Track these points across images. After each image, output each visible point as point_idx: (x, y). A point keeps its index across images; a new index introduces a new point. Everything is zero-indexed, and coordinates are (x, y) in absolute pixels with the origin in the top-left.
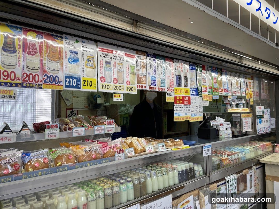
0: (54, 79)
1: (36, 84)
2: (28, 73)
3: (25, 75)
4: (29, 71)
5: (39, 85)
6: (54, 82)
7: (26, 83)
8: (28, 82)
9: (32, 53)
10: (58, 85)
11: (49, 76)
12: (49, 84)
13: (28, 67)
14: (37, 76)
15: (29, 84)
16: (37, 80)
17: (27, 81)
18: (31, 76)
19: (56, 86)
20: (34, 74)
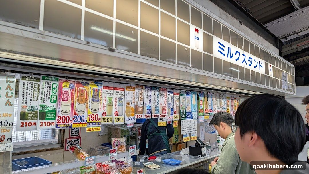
0: (81, 119)
1: (67, 124)
2: (62, 116)
3: (60, 118)
4: (62, 114)
5: (69, 125)
6: (81, 121)
7: (60, 125)
8: (62, 123)
9: (65, 99)
10: (84, 123)
11: (77, 117)
12: (77, 123)
13: (62, 111)
14: (68, 118)
15: (62, 125)
16: (67, 121)
17: (60, 123)
18: (64, 118)
19: (82, 124)
20: (66, 116)
